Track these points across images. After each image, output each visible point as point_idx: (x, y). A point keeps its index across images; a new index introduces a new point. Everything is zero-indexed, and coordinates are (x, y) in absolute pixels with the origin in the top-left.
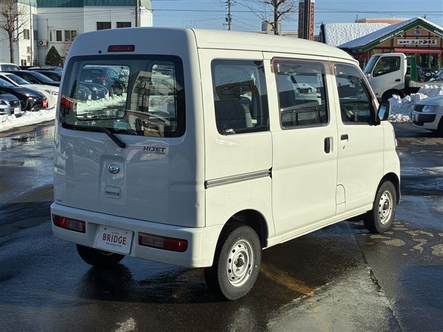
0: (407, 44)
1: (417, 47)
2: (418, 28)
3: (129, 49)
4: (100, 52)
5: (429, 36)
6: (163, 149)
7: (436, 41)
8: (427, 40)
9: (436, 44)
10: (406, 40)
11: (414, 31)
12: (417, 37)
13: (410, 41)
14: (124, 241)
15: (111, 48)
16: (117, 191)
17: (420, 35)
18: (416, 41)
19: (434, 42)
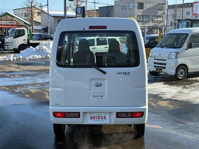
0: (2, 23)
1: (7, 25)
2: (6, 16)
3: (103, 28)
4: (84, 29)
5: (12, 20)
6: (129, 73)
7: (15, 22)
8: (11, 22)
9: (15, 23)
10: (2, 22)
11: (4, 18)
12: (7, 20)
13: (4, 22)
14: (105, 118)
15: (90, 27)
16: (101, 95)
17: (8, 19)
18: (6, 22)
19: (14, 23)
